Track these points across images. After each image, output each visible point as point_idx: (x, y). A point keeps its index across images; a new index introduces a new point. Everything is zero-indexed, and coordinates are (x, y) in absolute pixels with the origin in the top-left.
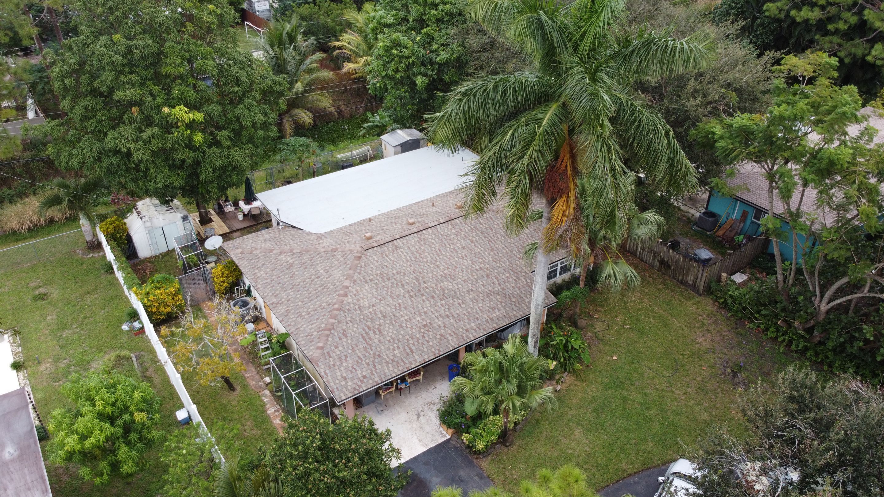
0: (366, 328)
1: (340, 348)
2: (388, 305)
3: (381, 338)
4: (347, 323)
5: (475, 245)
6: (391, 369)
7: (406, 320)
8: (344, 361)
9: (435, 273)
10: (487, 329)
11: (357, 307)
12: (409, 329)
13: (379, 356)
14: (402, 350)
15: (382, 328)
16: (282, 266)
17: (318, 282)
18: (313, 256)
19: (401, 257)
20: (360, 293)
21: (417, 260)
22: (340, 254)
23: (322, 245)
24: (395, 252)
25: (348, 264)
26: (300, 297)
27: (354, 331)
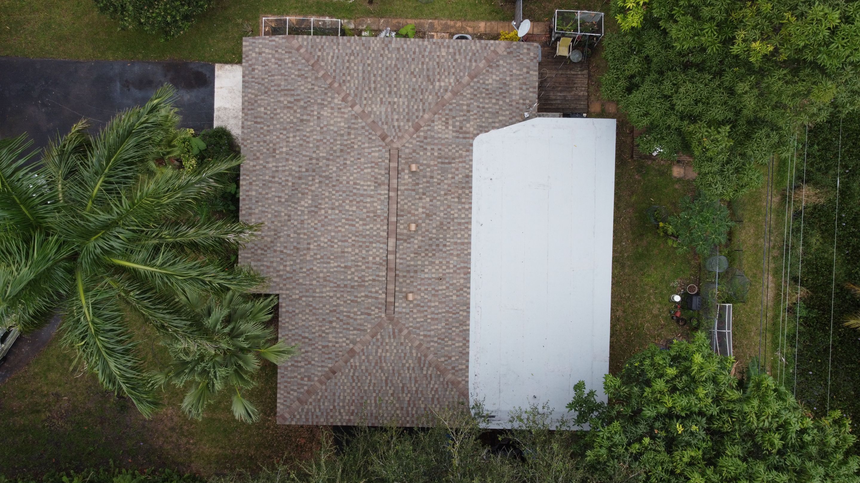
0: (298, 98)
1: (290, 65)
2: (312, 131)
3: (282, 105)
4: (312, 85)
5: (339, 266)
6: (250, 95)
7: (288, 137)
8: (277, 61)
9: (327, 200)
10: (244, 203)
11: (326, 103)
12: (278, 134)
13: (266, 93)
14: (262, 115)
15: (292, 112)
16: (436, 73)
17: (383, 89)
18: (427, 104)
19: (364, 181)
20: (340, 115)
21: (351, 194)
22: (404, 126)
23: (440, 122)
24: (373, 179)
25: (383, 123)
26: (378, 66)
27: (302, 85)
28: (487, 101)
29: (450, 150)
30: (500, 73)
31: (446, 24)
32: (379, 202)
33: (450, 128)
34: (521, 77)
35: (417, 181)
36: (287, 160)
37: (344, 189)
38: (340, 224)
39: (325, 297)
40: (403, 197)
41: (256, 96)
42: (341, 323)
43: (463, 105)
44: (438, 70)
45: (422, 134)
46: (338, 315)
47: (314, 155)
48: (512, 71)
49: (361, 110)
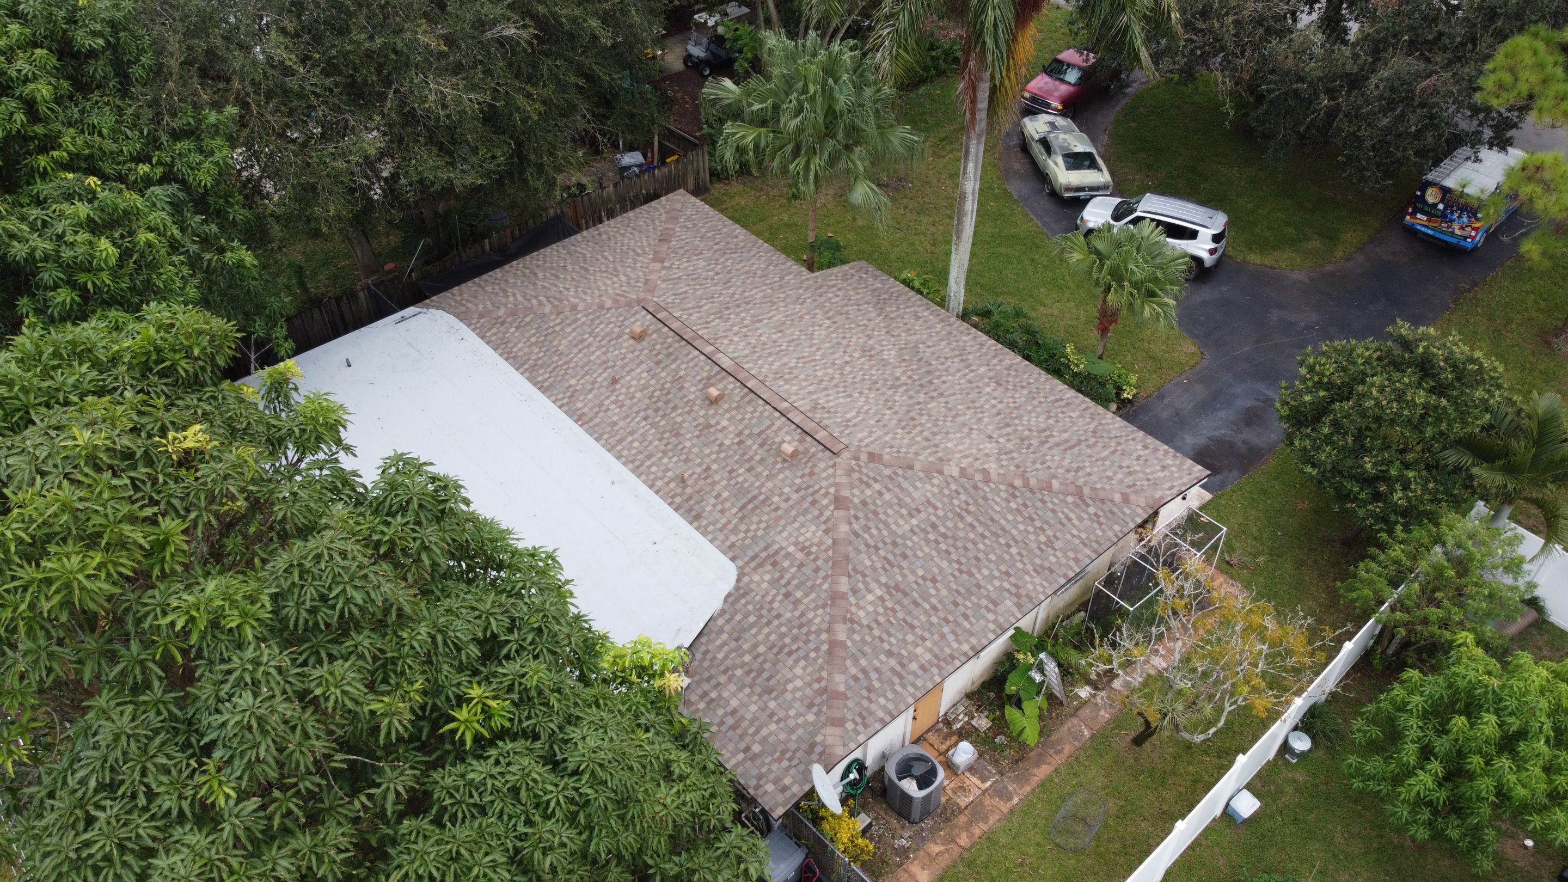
0: (1047, 446)
1: (1109, 474)
2: (980, 420)
3: (1056, 429)
4: (1049, 468)
7: (1001, 402)
8: (1132, 469)
9: (866, 367)
11: (1004, 457)
12: (1017, 401)
13: (1094, 433)
14: (1064, 409)
15: (1034, 428)
16: (898, 607)
17: (949, 524)
18: (863, 548)
19: (842, 403)
20: (967, 452)
21: (842, 385)
22: (862, 492)
23: (815, 541)
24: (833, 410)
25: (895, 473)
26: (995, 554)
27: (1062, 460)
28: (773, 637)
29: (760, 522)
30: (794, 699)
31: (985, 819)
32: (793, 392)
33: (791, 549)
34: (751, 731)
35: (766, 447)
38: (819, 353)
39: (752, 289)
40: (766, 414)
41: (1101, 424)
42: (703, 277)
43: (806, 595)
44: (900, 615)
45: (825, 502)
46: (716, 281)
47: (942, 399)
48: (777, 722)
49: (946, 473)
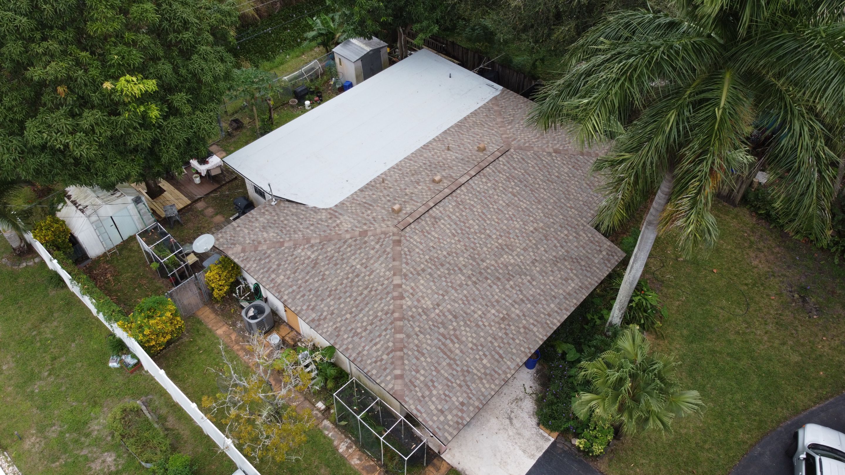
0: (441, 337)
1: (422, 372)
2: (454, 301)
3: (462, 347)
4: (418, 335)
5: (519, 200)
6: (487, 386)
7: (480, 316)
8: (432, 388)
9: (489, 246)
10: (568, 308)
11: (420, 310)
12: (488, 328)
13: (468, 371)
14: (489, 357)
17: (360, 283)
18: (338, 246)
19: (445, 231)
20: (418, 290)
21: (464, 232)
22: (372, 240)
23: (342, 228)
24: (436, 226)
25: (388, 253)
26: (344, 307)
27: (428, 345)
28: (291, 224)
29: (356, 209)
30: (258, 235)
31: (246, 356)
32: (447, 209)
33: (338, 222)
34: (247, 226)
35: (402, 203)
36: (498, 301)
37: (467, 240)
38: (493, 223)
39: (549, 193)
40: (425, 199)
42: (550, 171)
43: (311, 230)
45: (365, 227)
46: (549, 176)
47: (470, 283)
48: (249, 233)
49: (395, 278)
